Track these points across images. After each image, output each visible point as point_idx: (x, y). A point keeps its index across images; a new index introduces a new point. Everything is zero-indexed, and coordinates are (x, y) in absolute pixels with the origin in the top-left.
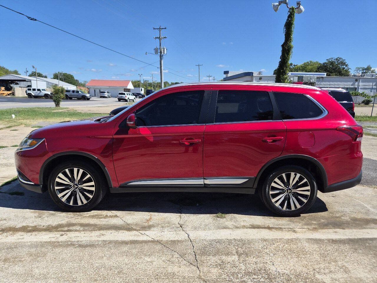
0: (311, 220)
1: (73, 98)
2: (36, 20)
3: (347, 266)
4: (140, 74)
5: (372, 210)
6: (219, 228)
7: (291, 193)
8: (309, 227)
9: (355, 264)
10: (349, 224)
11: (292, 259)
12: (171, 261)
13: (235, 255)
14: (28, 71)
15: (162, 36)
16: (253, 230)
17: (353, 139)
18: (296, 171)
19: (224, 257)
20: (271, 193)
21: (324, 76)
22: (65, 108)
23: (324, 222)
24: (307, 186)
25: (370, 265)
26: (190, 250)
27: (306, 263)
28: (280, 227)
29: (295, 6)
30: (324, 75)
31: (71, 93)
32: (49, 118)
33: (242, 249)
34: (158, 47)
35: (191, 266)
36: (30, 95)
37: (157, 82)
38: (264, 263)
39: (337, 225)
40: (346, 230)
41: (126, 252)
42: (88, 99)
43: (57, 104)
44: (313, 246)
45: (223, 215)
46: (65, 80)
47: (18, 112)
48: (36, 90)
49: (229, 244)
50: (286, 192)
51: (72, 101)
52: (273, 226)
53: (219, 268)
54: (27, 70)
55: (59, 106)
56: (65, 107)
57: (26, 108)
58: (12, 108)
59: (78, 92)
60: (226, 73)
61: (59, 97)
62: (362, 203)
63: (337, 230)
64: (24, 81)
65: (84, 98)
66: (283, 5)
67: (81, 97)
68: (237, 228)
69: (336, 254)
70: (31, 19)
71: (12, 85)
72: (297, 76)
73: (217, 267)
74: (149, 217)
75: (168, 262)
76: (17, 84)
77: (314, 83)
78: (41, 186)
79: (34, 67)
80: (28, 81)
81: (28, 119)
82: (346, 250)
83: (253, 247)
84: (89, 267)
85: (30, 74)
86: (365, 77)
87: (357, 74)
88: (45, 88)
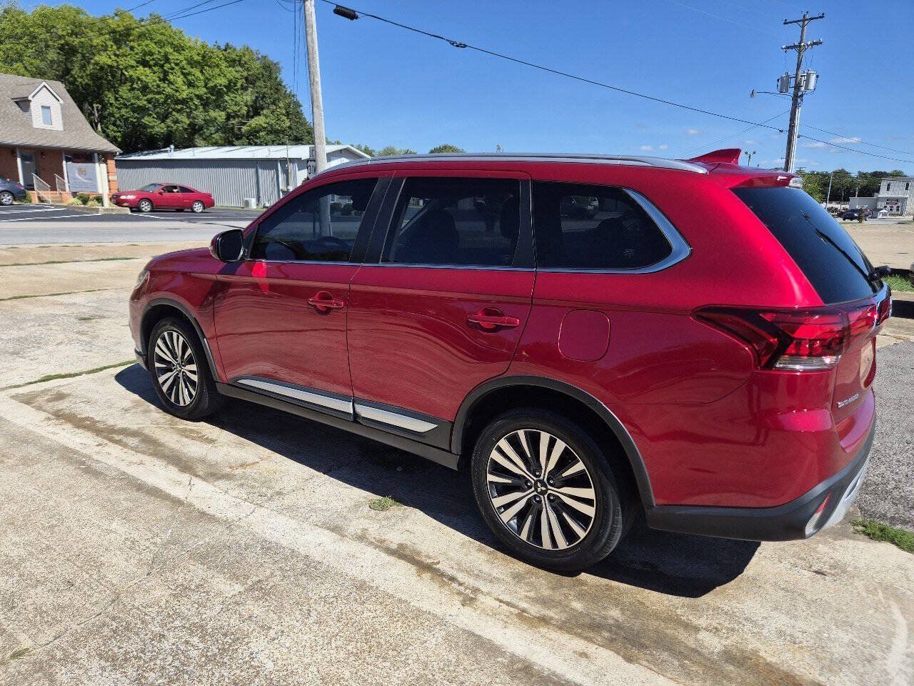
2: (465, 46)
6: (324, 524)
15: (807, 41)
20: (490, 478)
24: (588, 486)
34: (792, 73)
52: (445, 567)
70: (457, 46)
74: (257, 460)
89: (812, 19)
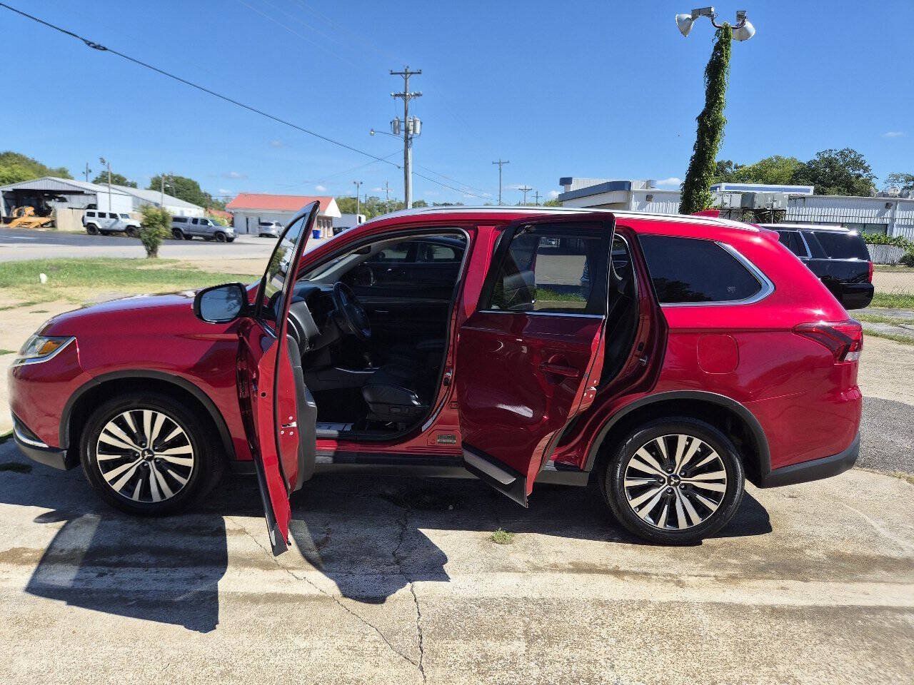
0: (726, 555)
1: (194, 238)
2: (105, 49)
3: (799, 678)
4: (358, 181)
5: (884, 533)
6: (491, 569)
7: (678, 487)
8: (718, 573)
9: (821, 673)
10: (821, 568)
11: (662, 655)
12: (356, 650)
13: (519, 639)
14: (90, 171)
15: (411, 92)
16: (576, 575)
17: (836, 356)
18: (692, 432)
19: (492, 646)
20: (628, 483)
21: (806, 194)
22: (171, 261)
23: (758, 562)
24: (720, 469)
25: (859, 677)
26: (409, 623)
27: (697, 665)
28: (645, 569)
29: (732, 22)
30: (808, 191)
31: (189, 224)
32: (127, 284)
33: (540, 623)
34: (402, 118)
35: (406, 663)
36: (91, 228)
37: (398, 201)
38: (589, 662)
39: (790, 570)
40: (811, 584)
41: (251, 622)
42: (230, 240)
43: (152, 251)
44: (720, 622)
45: (508, 536)
46: (177, 192)
47: (55, 269)
48: (108, 216)
49: (509, 612)
50: (666, 483)
51: (191, 244)
52: (627, 568)
53: (474, 671)
54: (89, 168)
55: (156, 256)
56: (170, 258)
57: (76, 260)
58: (42, 258)
59: (205, 222)
60: (566, 181)
61: (158, 233)
62: (862, 515)
63: (789, 583)
64: (81, 193)
65: (220, 237)
66: (703, 19)
67: (212, 235)
68: (537, 569)
69: (776, 645)
70: (93, 47)
71: (51, 204)
72: (739, 193)
73: (471, 668)
74: (324, 535)
75: (350, 652)
76: (63, 200)
77: (783, 210)
78: (65, 452)
79: (103, 162)
80: (89, 195)
81: (78, 285)
82: (804, 635)
83: (568, 619)
84: (152, 657)
85: (97, 178)
86: (909, 199)
87: (891, 192)
88: (129, 211)
89: (412, 73)
